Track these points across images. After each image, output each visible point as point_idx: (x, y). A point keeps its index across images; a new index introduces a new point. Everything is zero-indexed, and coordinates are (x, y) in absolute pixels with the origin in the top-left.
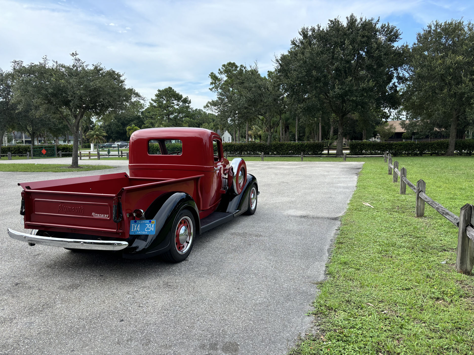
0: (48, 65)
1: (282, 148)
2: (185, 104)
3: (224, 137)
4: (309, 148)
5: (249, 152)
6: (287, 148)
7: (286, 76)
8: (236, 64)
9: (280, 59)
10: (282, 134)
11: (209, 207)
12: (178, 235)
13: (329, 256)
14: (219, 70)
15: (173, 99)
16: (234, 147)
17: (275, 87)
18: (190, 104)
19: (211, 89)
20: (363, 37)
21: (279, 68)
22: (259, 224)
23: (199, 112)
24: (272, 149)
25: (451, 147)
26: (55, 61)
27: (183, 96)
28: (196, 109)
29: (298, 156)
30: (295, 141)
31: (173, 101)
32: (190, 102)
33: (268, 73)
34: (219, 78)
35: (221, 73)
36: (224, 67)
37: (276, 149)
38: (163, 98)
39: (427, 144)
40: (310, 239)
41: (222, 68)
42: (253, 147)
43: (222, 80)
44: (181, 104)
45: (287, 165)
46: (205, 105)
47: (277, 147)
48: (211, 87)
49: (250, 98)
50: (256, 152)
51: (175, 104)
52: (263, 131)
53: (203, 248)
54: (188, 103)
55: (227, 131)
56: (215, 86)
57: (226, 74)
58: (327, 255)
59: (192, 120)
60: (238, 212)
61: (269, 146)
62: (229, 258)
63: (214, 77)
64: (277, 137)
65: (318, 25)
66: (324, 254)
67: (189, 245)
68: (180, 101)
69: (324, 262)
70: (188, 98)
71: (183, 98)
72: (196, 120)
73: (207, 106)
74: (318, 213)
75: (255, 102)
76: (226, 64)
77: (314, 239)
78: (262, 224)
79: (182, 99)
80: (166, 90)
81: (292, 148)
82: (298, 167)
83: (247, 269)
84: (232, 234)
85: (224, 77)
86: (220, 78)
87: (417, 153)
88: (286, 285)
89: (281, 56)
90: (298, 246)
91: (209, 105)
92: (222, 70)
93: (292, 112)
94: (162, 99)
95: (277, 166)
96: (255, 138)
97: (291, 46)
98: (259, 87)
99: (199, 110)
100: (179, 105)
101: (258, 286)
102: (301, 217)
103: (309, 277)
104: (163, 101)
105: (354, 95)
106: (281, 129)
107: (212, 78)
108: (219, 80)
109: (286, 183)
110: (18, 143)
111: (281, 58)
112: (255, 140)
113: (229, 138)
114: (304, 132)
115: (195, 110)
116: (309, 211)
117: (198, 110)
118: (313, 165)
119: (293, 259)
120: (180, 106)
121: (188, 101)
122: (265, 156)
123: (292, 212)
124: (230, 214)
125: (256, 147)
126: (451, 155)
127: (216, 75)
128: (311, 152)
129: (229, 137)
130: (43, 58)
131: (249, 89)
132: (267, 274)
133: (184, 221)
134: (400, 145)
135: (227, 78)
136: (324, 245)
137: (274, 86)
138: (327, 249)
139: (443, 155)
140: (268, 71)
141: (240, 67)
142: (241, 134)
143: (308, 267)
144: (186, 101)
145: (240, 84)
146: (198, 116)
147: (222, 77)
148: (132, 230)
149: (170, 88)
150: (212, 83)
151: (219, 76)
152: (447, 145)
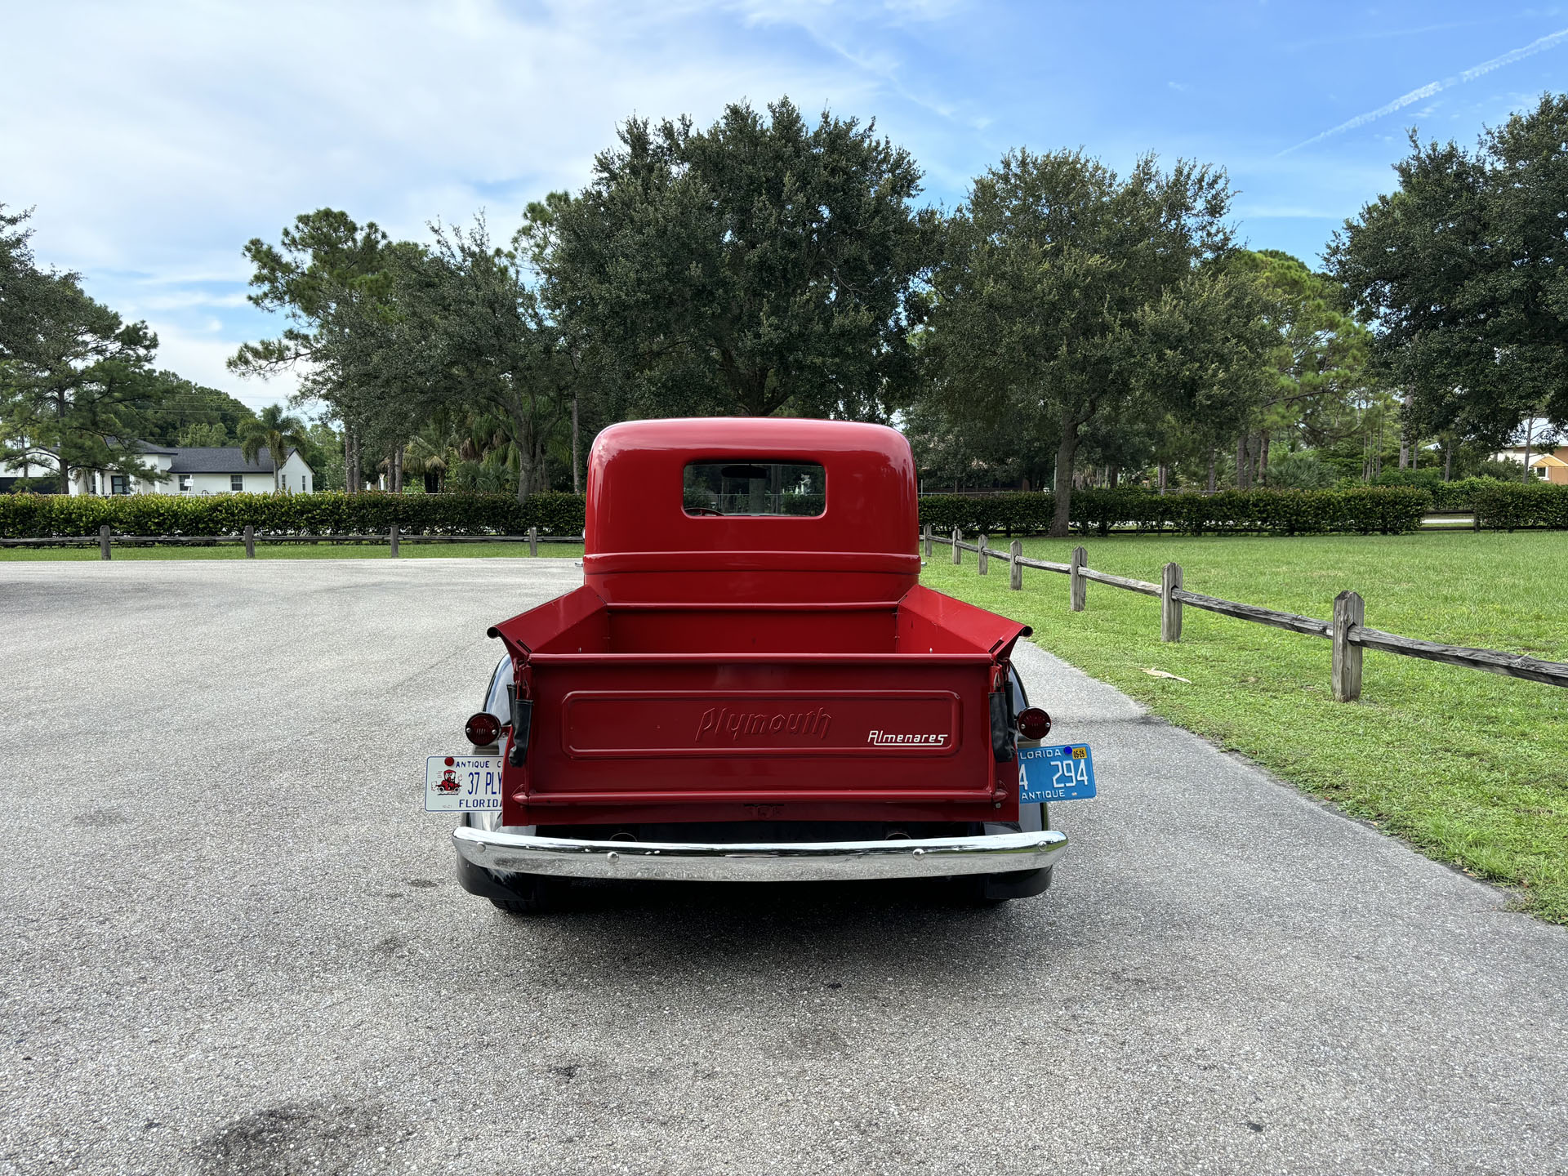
2: (135, 349)
3: (284, 477)
8: (352, 217)
14: (286, 233)
15: (80, 327)
18: (153, 352)
19: (256, 301)
20: (833, 172)
24: (537, 517)
25: (1062, 513)
27: (122, 319)
31: (81, 336)
32: (154, 344)
34: (285, 260)
35: (294, 243)
36: (306, 224)
37: (551, 518)
39: (1000, 504)
41: (297, 227)
43: (298, 270)
44: (115, 346)
47: (554, 511)
48: (256, 291)
54: (147, 348)
55: (295, 455)
56: (274, 290)
57: (312, 250)
61: (525, 507)
63: (264, 256)
65: (683, 118)
68: (111, 338)
70: (146, 328)
71: (123, 327)
76: (312, 214)
79: (119, 331)
85: (305, 259)
86: (289, 263)
87: (971, 531)
91: (249, 356)
92: (297, 236)
100: (108, 350)
105: (816, 349)
107: (256, 259)
108: (288, 269)
113: (304, 481)
120: (108, 354)
121: (145, 338)
126: (1063, 536)
127: (274, 250)
129: (304, 477)
134: (928, 507)
135: (317, 262)
139: (1040, 534)
141: (365, 229)
144: (135, 337)
147: (298, 260)
150: (259, 279)
151: (287, 257)
152: (1052, 505)
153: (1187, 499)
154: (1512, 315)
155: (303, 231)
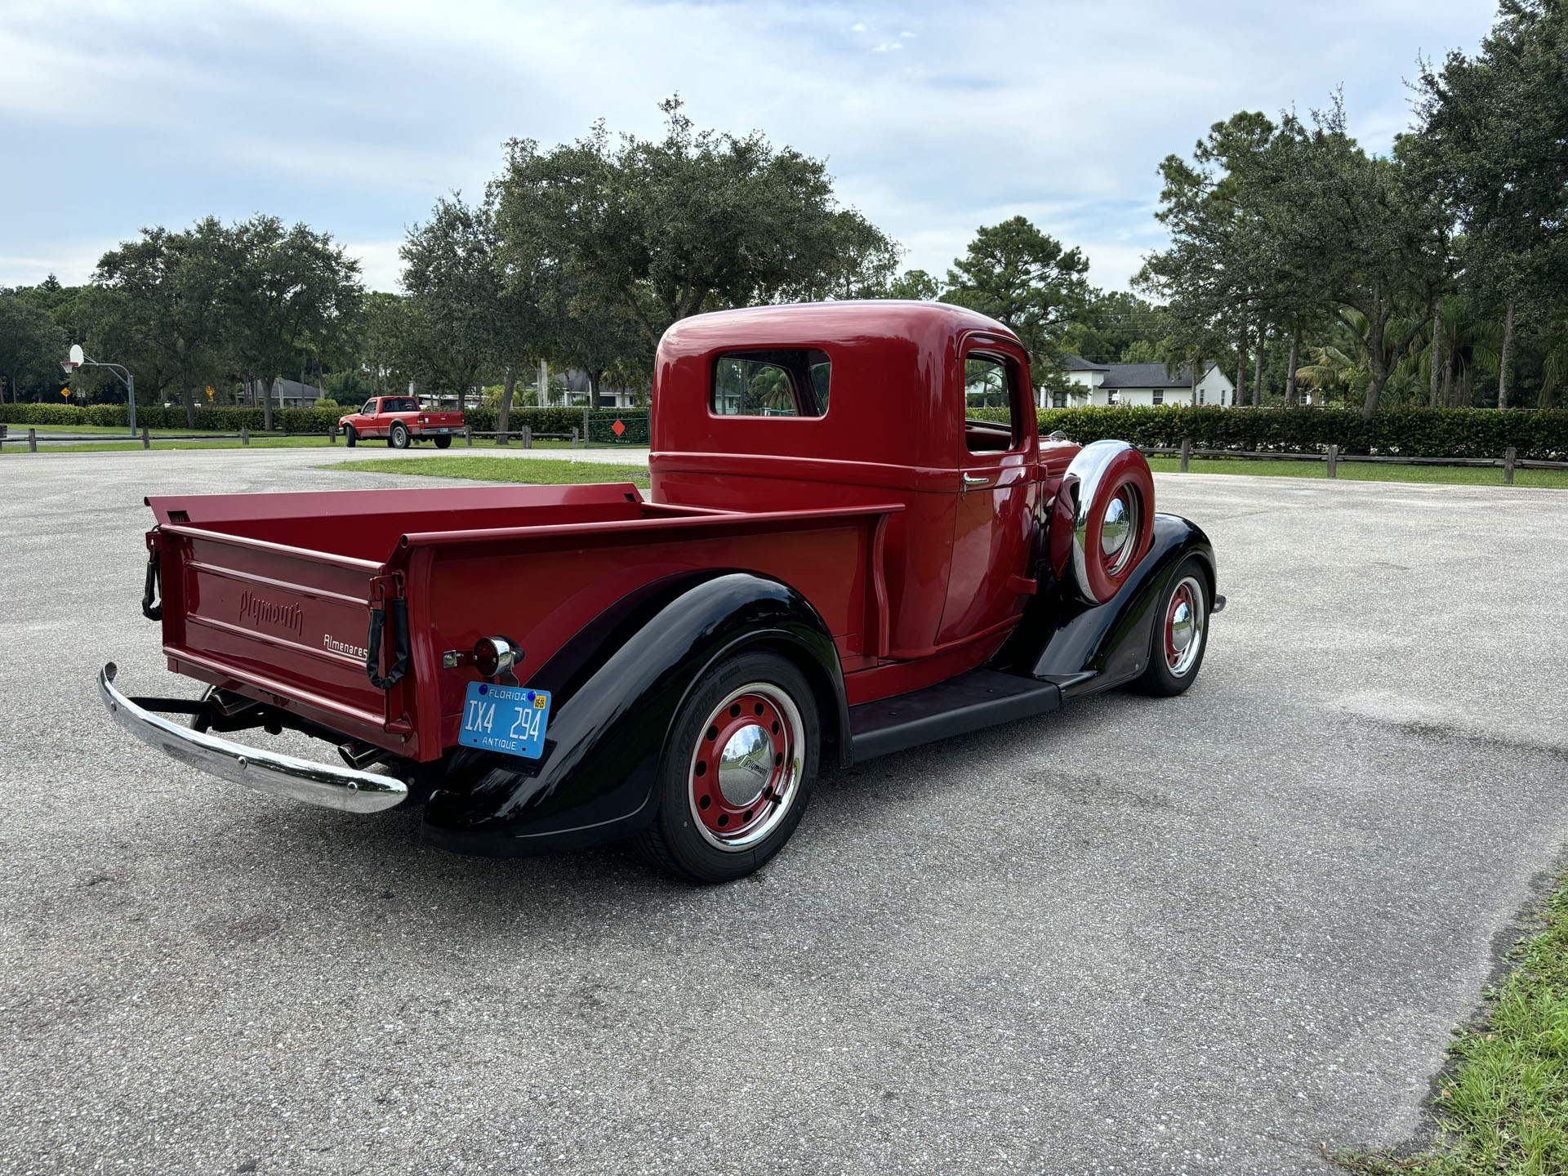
0: (608, 148)
1: (1428, 431)
2: (1070, 274)
3: (1202, 391)
4: (1551, 433)
5: (1282, 444)
6: (1446, 432)
7: (1464, 140)
8: (1268, 118)
9: (1441, 75)
10: (1440, 378)
11: (933, 649)
12: (710, 765)
13: (1493, 978)
14: (1200, 144)
15: (1026, 258)
16: (1226, 424)
17: (1409, 186)
18: (1085, 275)
19: (1162, 217)
21: (1435, 112)
22: (1182, 746)
23: (1121, 303)
24: (1382, 435)
26: (629, 136)
27: (1062, 247)
28: (1113, 294)
29: (1492, 466)
30: (1495, 406)
31: (1027, 266)
32: (1086, 267)
33: (1396, 143)
34: (1195, 173)
35: (1206, 154)
36: (1220, 132)
37: (1399, 435)
38: (994, 257)
40: (1418, 854)
41: (1211, 137)
42: (1301, 426)
43: (1207, 182)
44: (1054, 273)
45: (1436, 497)
46: (1136, 272)
47: (1402, 428)
48: (1165, 206)
49: (1301, 235)
50: (1315, 442)
51: (1033, 274)
52: (1361, 367)
53: (868, 827)
54: (1079, 272)
55: (1216, 370)
56: (1179, 203)
57: (1224, 159)
58: (1485, 968)
59: (1094, 330)
60: (1089, 683)
61: (1369, 423)
62: (949, 899)
63: (1175, 171)
64: (1415, 390)
66: (1469, 961)
67: (781, 809)
68: (1052, 265)
69: (1451, 1010)
70: (1080, 253)
71: (1062, 255)
72: (1109, 331)
73: (1144, 276)
74: (1509, 721)
75: (1322, 251)
76: (1227, 121)
77: (1438, 858)
78: (1200, 746)
79: (1059, 258)
80: (1005, 228)
81: (1474, 430)
82: (1478, 508)
83: (1000, 980)
84: (1031, 779)
85: (1217, 172)
86: (1199, 176)
88: (1159, 1136)
89: (1446, 63)
90: (1331, 889)
91: (1149, 272)
92: (1209, 145)
93: (1484, 286)
94: (990, 259)
95: (1384, 500)
96: (1329, 396)
97: (1499, 20)
98: (1345, 193)
99: (1121, 295)
100: (1049, 276)
101: (998, 1099)
102: (1412, 730)
103: (1320, 1104)
104: (993, 266)
106: (1434, 358)
107: (1167, 176)
108: (1196, 181)
109: (1398, 567)
110: (575, 404)
111: (1447, 68)
112: (1327, 402)
113: (1223, 395)
114: (1539, 374)
115: (1107, 296)
116: (1466, 705)
117: (1118, 296)
118: (1555, 503)
119: (1268, 964)
120: (1049, 280)
121: (1078, 263)
122: (1345, 461)
123: (1373, 703)
124: (1045, 687)
125: (1313, 425)
127: (1185, 164)
128: (1557, 451)
129: (1224, 392)
130: (594, 129)
131: (1301, 203)
132: (1084, 1034)
133: (754, 703)
135: (1229, 172)
136: (1483, 906)
137: (1405, 182)
138: (1493, 929)
140: (1396, 134)
141: (1281, 127)
142: (1270, 379)
143: (1338, 1033)
144: (1071, 263)
145: (1267, 187)
146: (1116, 319)
147: (1207, 172)
148: (469, 727)
149: (1020, 221)
150: (1166, 196)
151: (1197, 168)
155: (1216, 140)
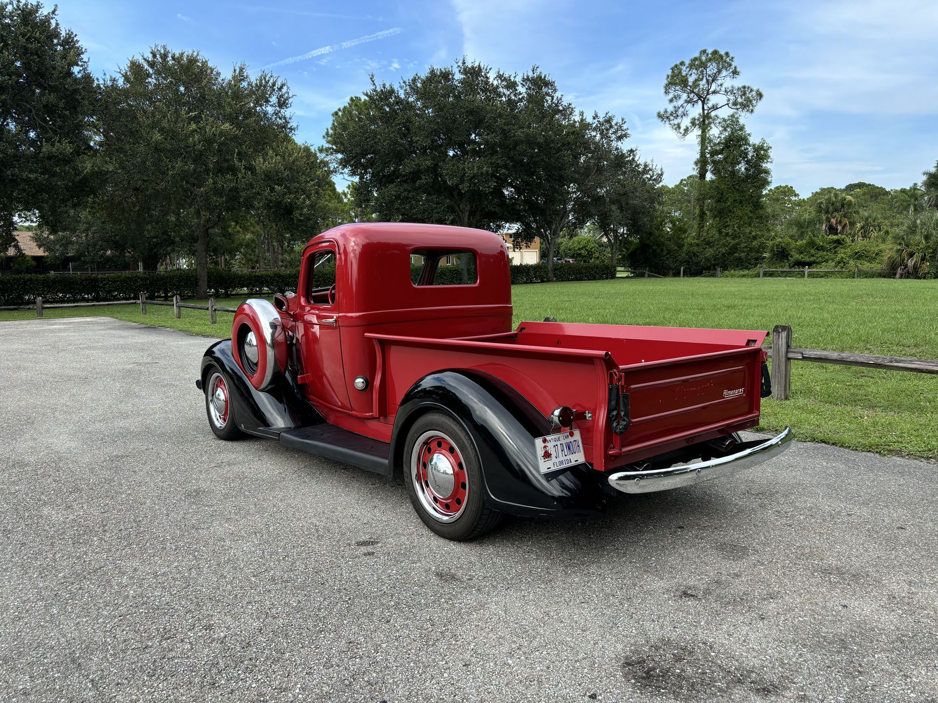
139: (190, 298)
152: (197, 279)
153: (276, 274)
154: (427, 179)
